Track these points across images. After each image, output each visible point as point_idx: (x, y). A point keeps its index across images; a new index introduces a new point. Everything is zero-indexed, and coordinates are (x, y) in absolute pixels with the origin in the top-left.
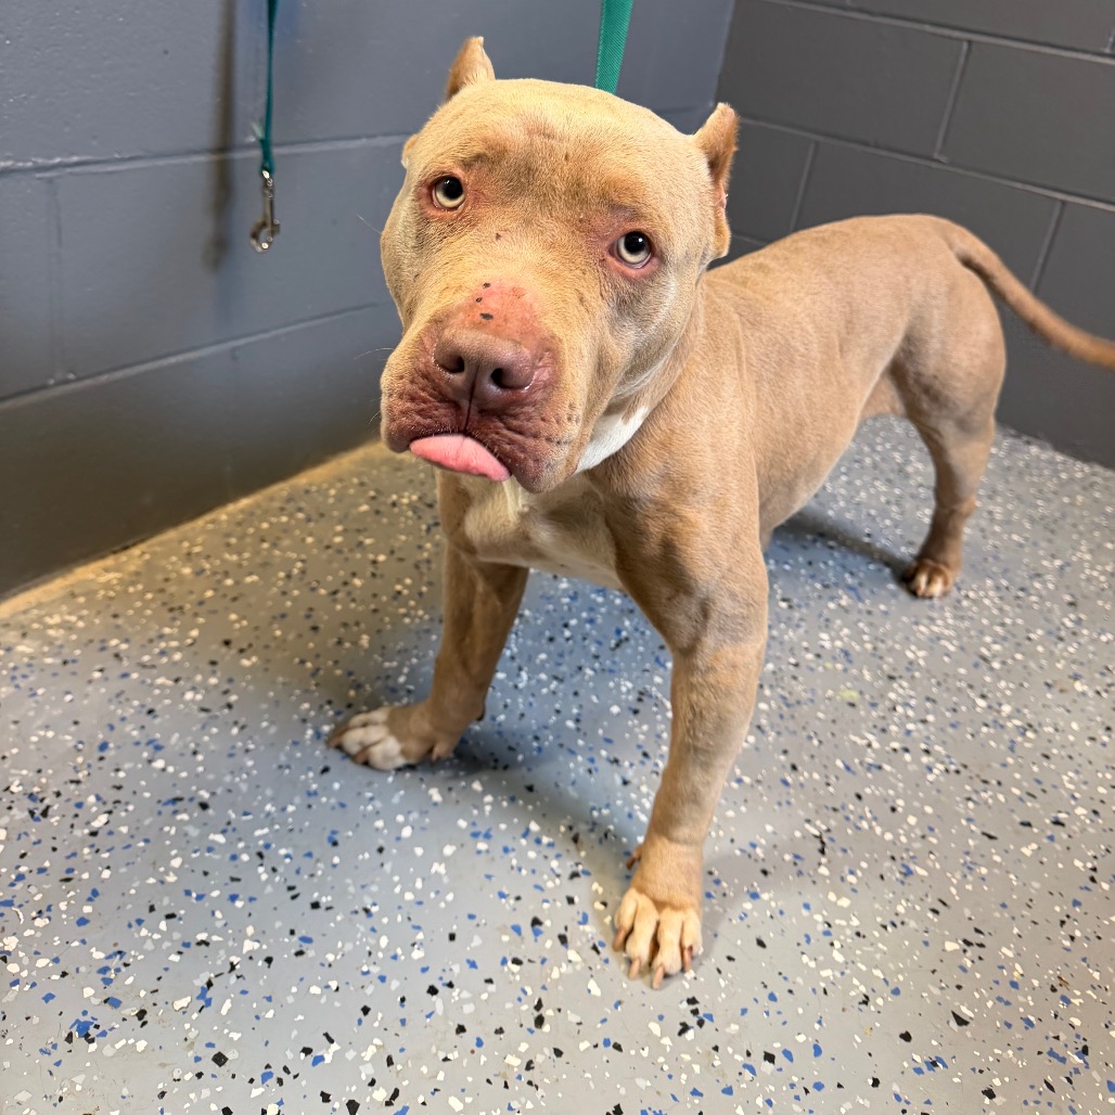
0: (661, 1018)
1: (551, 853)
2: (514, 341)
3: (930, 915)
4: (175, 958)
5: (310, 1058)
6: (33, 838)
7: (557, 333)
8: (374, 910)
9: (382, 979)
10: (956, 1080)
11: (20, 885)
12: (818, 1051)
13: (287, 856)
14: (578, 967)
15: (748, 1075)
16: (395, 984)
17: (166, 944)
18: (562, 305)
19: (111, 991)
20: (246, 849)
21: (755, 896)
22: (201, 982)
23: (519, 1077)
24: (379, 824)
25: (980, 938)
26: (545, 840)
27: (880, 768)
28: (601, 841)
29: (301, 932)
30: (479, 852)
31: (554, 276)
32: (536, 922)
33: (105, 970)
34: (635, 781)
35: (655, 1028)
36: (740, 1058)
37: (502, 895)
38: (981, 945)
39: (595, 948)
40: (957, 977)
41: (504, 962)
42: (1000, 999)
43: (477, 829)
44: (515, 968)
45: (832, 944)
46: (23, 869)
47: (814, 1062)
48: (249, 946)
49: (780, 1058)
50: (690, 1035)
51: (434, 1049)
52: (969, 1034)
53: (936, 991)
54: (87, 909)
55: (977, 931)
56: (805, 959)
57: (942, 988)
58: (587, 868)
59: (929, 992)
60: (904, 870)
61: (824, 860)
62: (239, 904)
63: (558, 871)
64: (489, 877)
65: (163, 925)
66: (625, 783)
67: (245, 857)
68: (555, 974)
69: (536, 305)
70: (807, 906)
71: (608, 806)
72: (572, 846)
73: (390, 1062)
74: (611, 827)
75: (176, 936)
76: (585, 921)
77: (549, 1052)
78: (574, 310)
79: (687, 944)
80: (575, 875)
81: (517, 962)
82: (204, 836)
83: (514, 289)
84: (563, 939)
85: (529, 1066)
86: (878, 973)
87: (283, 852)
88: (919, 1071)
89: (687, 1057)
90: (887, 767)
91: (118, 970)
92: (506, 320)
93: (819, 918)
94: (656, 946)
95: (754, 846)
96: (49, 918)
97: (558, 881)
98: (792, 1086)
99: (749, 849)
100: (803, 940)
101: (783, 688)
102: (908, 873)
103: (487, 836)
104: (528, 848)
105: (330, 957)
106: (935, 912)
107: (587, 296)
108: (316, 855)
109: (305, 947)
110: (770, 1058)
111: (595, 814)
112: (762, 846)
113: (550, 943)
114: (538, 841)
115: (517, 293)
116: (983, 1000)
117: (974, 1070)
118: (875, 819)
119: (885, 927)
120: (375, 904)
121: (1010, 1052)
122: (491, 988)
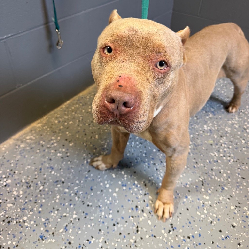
0: (164, 229)
1: (140, 189)
2: (129, 93)
3: (228, 200)
4: (59, 220)
5: (89, 242)
6: (28, 193)
7: (141, 90)
8: (101, 206)
9: (103, 222)
10: (232, 241)
11: (26, 205)
12: (200, 235)
13: (82, 194)
14: (146, 217)
15: (184, 242)
16: (106, 224)
17: (57, 217)
18: (142, 81)
19: (47, 228)
20: (73, 193)
21: (186, 197)
22: (65, 225)
23: (133, 245)
24: (101, 184)
25: (239, 205)
26: (139, 186)
27: (217, 161)
28: (151, 185)
29: (85, 212)
30: (124, 190)
31: (139, 73)
32: (137, 207)
33: (45, 224)
34: (159, 169)
35: (163, 231)
36: (182, 238)
37: (129, 200)
38: (240, 207)
39: (150, 213)
40: (233, 215)
41: (130, 217)
42: (243, 221)
43: (123, 184)
44: (132, 218)
45: (204, 209)
46: (27, 200)
47: (199, 238)
48: (75, 216)
49: (191, 238)
50: (171, 233)
51: (115, 239)
52: (235, 230)
53: (228, 219)
54: (40, 209)
55: (239, 203)
56: (198, 213)
57: (229, 219)
58: (149, 192)
59: (226, 219)
60: (222, 188)
61: (203, 187)
62: (72, 206)
63: (142, 193)
64: (126, 196)
65: (56, 212)
66: (157, 169)
67: (73, 195)
68: (141, 219)
69: (135, 82)
70: (199, 199)
71: (153, 176)
72: (144, 187)
73: (105, 242)
74: (153, 181)
75: (59, 215)
76: (147, 206)
77: (139, 238)
78: (146, 83)
79: (171, 212)
80: (145, 194)
81: (132, 217)
82: (64, 190)
83: (128, 77)
84: (143, 211)
85: (135, 242)
86: (215, 215)
87: (81, 193)
88: (223, 239)
89: (170, 238)
90: (219, 161)
91: (48, 223)
92: (126, 87)
93: (201, 202)
94: (164, 213)
95: (187, 184)
96: (33, 212)
97: (141, 196)
98: (194, 244)
99: (185, 185)
100: (197, 208)
101: (194, 141)
102: (223, 189)
103: (126, 186)
104: (135, 188)
105: (92, 218)
106: (229, 199)
107: (149, 78)
108: (88, 193)
109: (86, 216)
110: (189, 238)
111: (150, 178)
112: (188, 184)
113: (140, 212)
114: (137, 186)
115: (129, 79)
116: (239, 221)
117: (236, 239)
118: (216, 175)
119: (217, 203)
120: (101, 204)
121: (245, 234)
122: (127, 223)
